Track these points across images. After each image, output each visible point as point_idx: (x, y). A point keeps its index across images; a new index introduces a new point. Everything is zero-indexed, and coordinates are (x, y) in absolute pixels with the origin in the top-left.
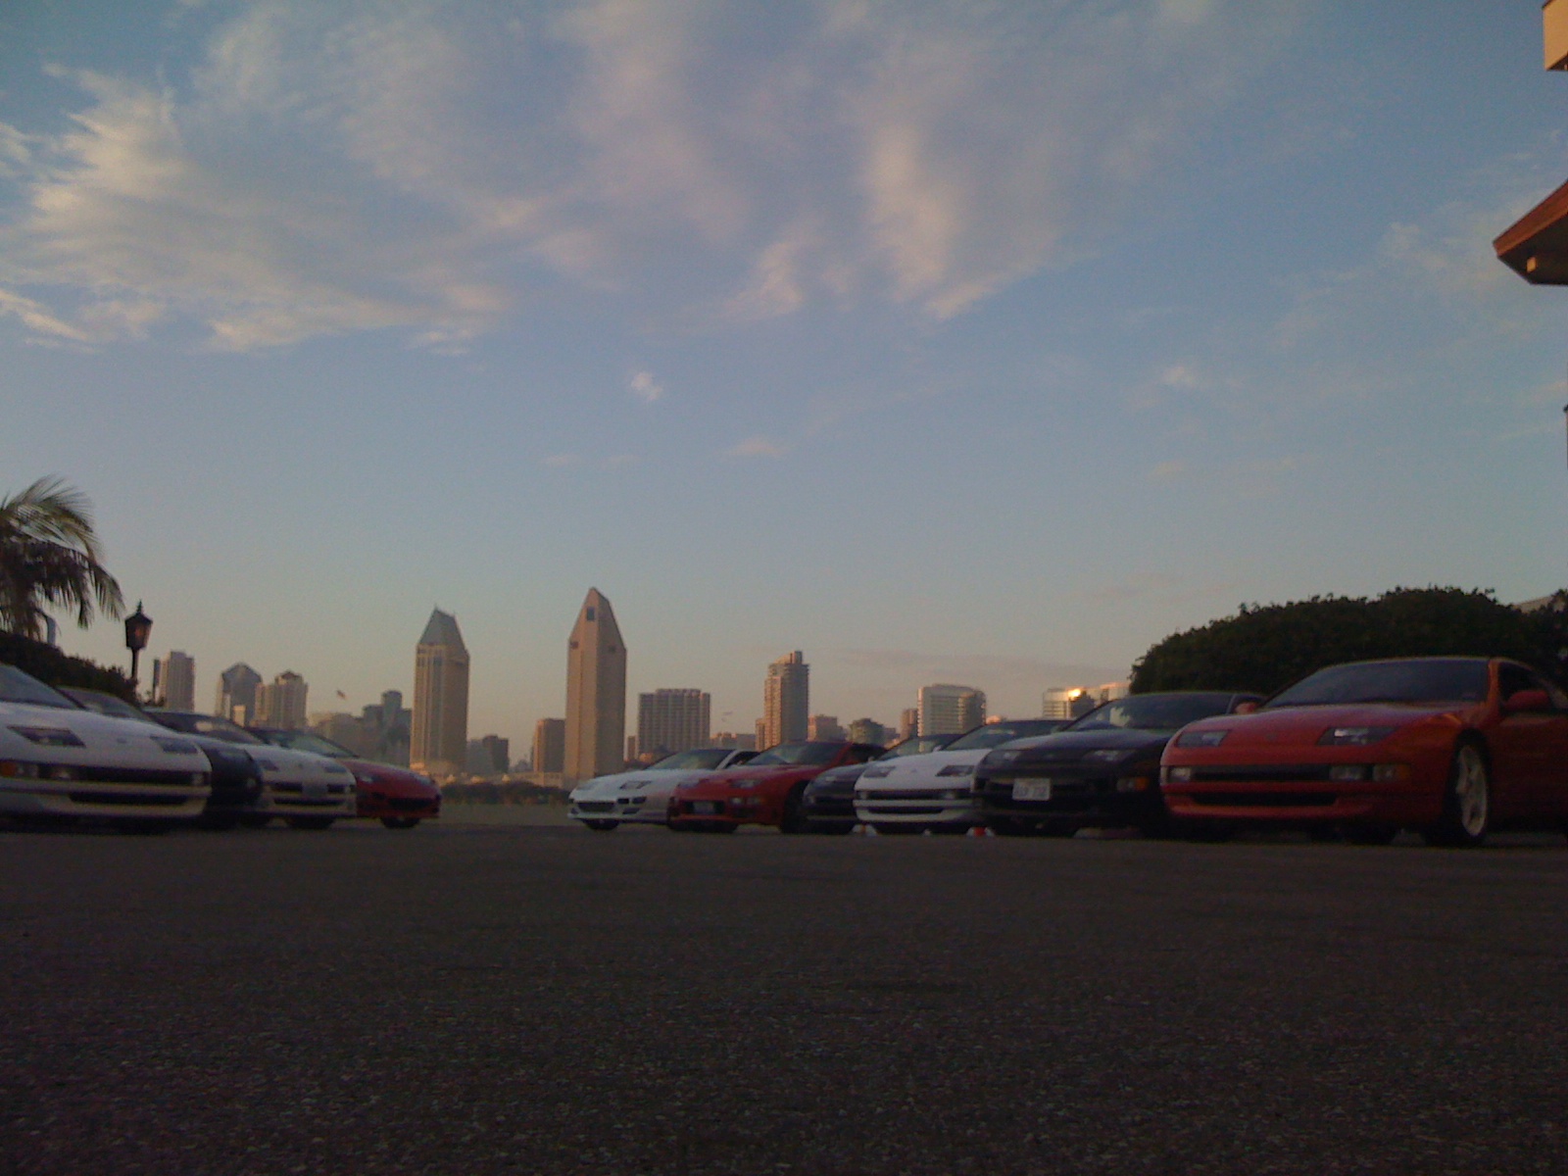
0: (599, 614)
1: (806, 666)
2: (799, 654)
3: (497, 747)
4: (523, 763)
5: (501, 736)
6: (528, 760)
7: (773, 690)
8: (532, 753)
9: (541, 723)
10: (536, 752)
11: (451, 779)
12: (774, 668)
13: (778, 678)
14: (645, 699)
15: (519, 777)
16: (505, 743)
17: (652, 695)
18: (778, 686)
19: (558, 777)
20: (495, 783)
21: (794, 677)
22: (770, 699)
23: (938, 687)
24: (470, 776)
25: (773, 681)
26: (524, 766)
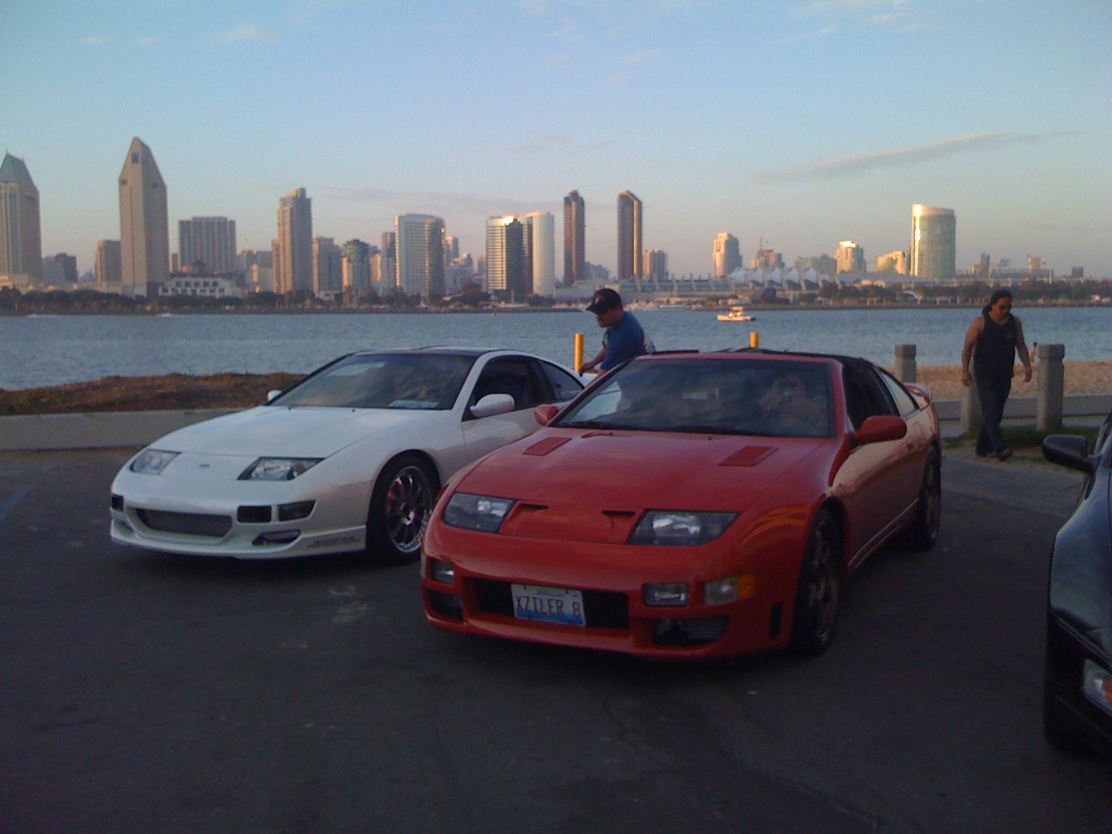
0: (141, 157)
1: (309, 200)
2: (303, 191)
3: (67, 263)
4: (89, 274)
5: (70, 254)
6: (93, 272)
7: (284, 218)
8: (96, 268)
9: (102, 244)
10: (99, 266)
11: (31, 288)
12: (284, 201)
13: (287, 208)
14: (184, 225)
15: (87, 285)
16: (73, 259)
17: (188, 222)
18: (288, 215)
19: (118, 286)
20: (68, 291)
21: (300, 208)
22: (281, 224)
23: (409, 215)
24: (46, 286)
25: (284, 212)
26: (89, 276)
